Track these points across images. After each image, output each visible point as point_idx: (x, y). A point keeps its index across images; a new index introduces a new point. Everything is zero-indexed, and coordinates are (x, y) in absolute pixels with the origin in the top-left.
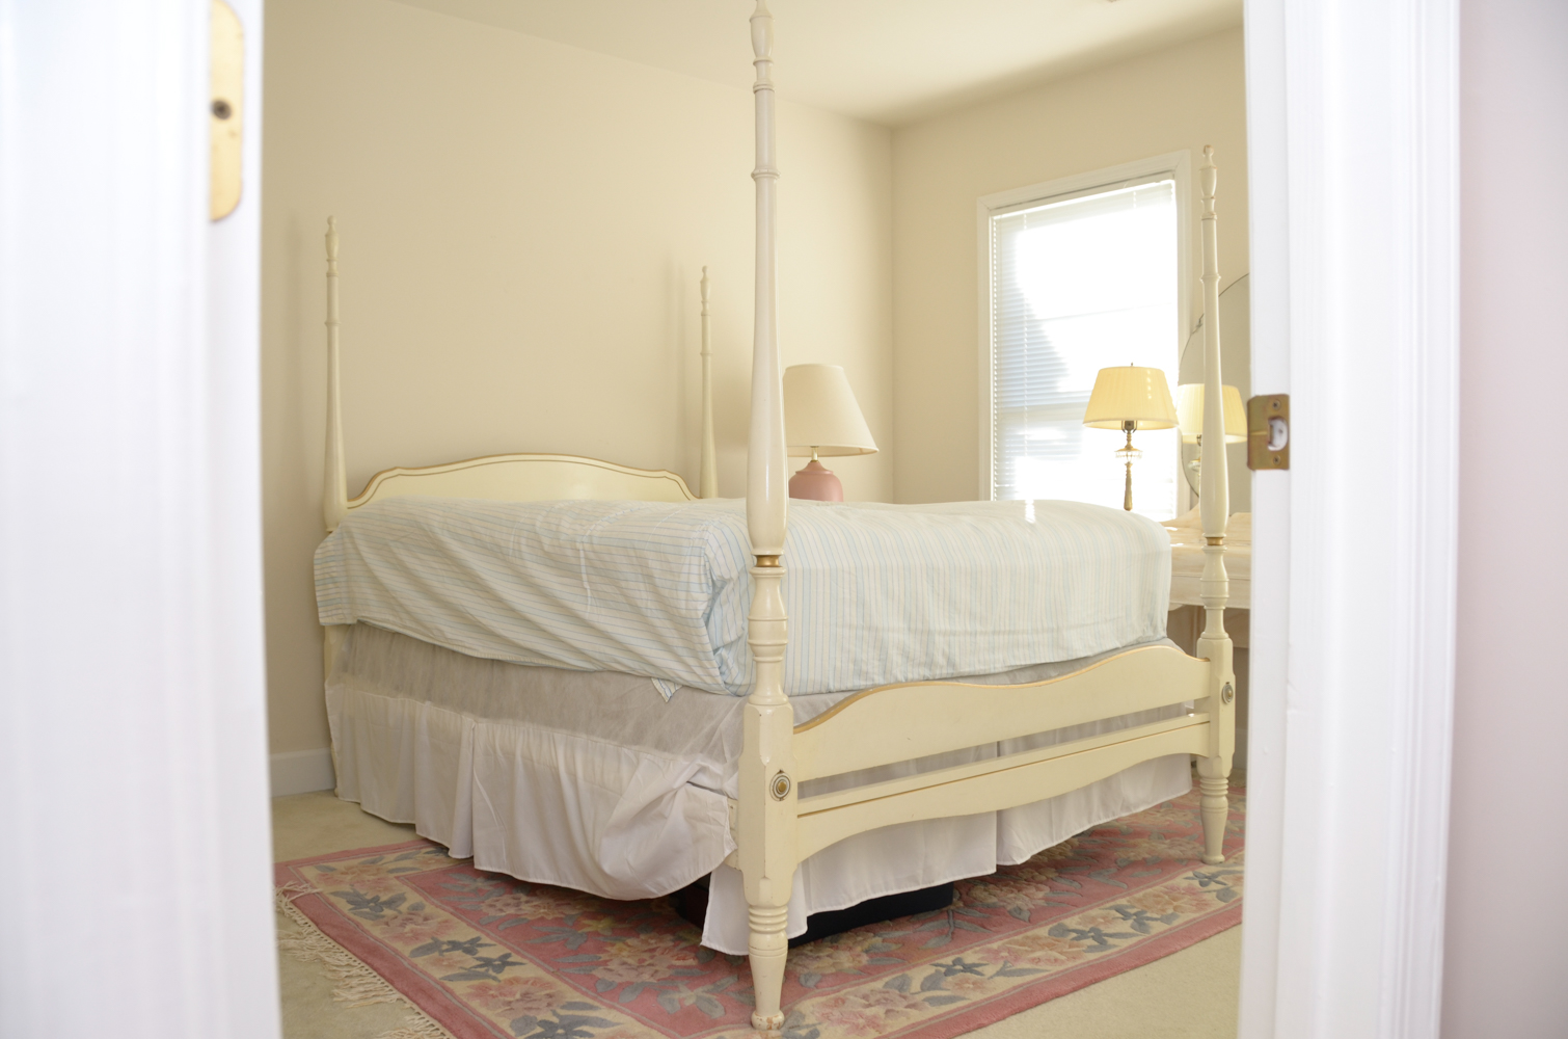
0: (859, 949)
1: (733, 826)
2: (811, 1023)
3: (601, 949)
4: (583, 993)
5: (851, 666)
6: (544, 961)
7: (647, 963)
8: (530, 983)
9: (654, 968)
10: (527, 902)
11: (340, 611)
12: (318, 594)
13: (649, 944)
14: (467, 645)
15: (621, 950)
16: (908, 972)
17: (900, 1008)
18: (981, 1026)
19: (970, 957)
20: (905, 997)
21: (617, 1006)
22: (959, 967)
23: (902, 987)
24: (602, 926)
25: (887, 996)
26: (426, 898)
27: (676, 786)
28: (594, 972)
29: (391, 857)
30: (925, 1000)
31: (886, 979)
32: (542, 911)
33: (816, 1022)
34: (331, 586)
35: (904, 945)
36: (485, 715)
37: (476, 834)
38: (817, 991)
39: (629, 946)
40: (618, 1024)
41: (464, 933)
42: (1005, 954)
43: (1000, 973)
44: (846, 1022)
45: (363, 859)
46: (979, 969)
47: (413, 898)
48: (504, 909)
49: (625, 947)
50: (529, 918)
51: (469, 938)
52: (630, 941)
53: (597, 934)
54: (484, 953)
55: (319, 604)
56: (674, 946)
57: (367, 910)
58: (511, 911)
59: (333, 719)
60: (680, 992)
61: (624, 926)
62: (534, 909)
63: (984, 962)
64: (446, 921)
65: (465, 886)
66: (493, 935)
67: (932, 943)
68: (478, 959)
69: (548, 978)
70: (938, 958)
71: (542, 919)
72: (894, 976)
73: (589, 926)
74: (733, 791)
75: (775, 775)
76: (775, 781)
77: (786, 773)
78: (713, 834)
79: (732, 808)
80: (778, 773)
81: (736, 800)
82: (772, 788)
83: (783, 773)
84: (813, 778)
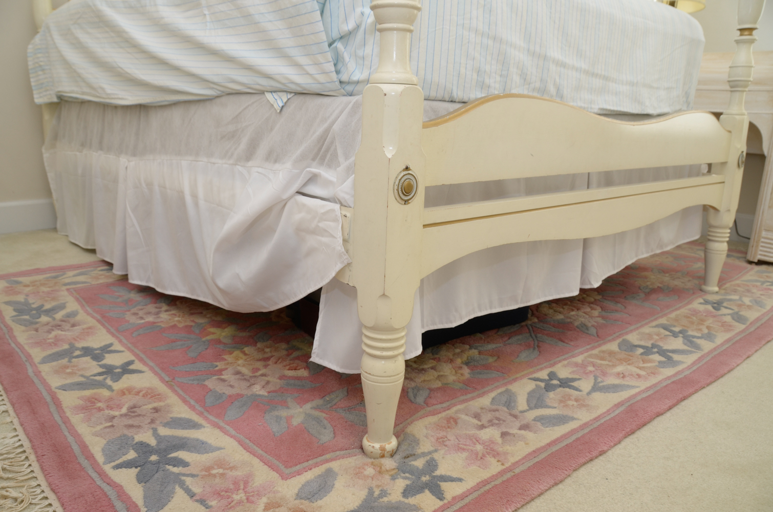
0: (459, 361)
1: (346, 237)
2: (426, 451)
3: (219, 357)
4: (192, 408)
5: (475, 76)
6: (163, 369)
7: (260, 373)
8: (141, 394)
9: (266, 379)
10: (166, 311)
11: (48, 93)
12: (32, 80)
13: (265, 353)
14: (120, 97)
15: (237, 359)
16: (510, 387)
17: (514, 431)
18: (602, 453)
19: (563, 371)
20: (515, 417)
21: (222, 424)
22: (555, 382)
23: (510, 402)
24: (225, 334)
25: (497, 414)
26: (82, 306)
27: (285, 196)
28: (206, 383)
29: (71, 273)
30: (534, 420)
31: (493, 395)
32: (177, 319)
33: (432, 449)
34: (40, 73)
35: (499, 357)
36: (134, 155)
37: (130, 254)
38: (428, 409)
39: (245, 354)
40: (219, 449)
41: (100, 338)
42: (591, 368)
43: (596, 388)
44: (464, 449)
45: (48, 275)
46: (575, 384)
47: (72, 305)
48: (144, 316)
49: (241, 355)
50: (163, 326)
51: (103, 344)
52: (246, 349)
53: (218, 342)
54: (110, 360)
55: (33, 88)
56: (288, 355)
57: (27, 317)
58: (150, 319)
59: (51, 175)
60: (288, 408)
61: (244, 334)
62: (170, 317)
63: (577, 377)
64: (90, 328)
65: (120, 296)
66: (124, 341)
67: (524, 356)
68: (101, 366)
69: (162, 388)
70: (534, 372)
71: (175, 326)
72: (500, 390)
73: (213, 333)
74: (347, 197)
75: (401, 172)
76: (400, 180)
77: (413, 171)
78: (324, 247)
79: (346, 217)
80: (404, 170)
81: (350, 207)
82: (396, 187)
83: (410, 170)
84: (440, 183)
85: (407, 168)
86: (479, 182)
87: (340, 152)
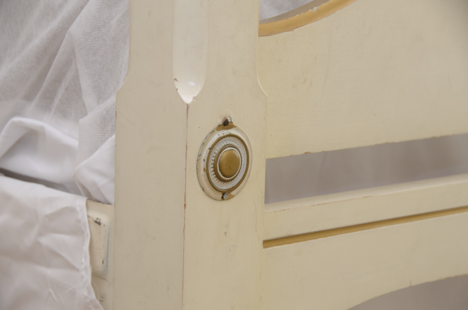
1: (100, 267)
74: (101, 181)
75: (212, 132)
76: (211, 149)
77: (239, 130)
78: (51, 290)
79: (99, 224)
80: (220, 128)
81: (109, 203)
82: (203, 165)
83: (232, 127)
84: (299, 151)
85: (226, 124)
86: (387, 144)
87: (85, 83)
